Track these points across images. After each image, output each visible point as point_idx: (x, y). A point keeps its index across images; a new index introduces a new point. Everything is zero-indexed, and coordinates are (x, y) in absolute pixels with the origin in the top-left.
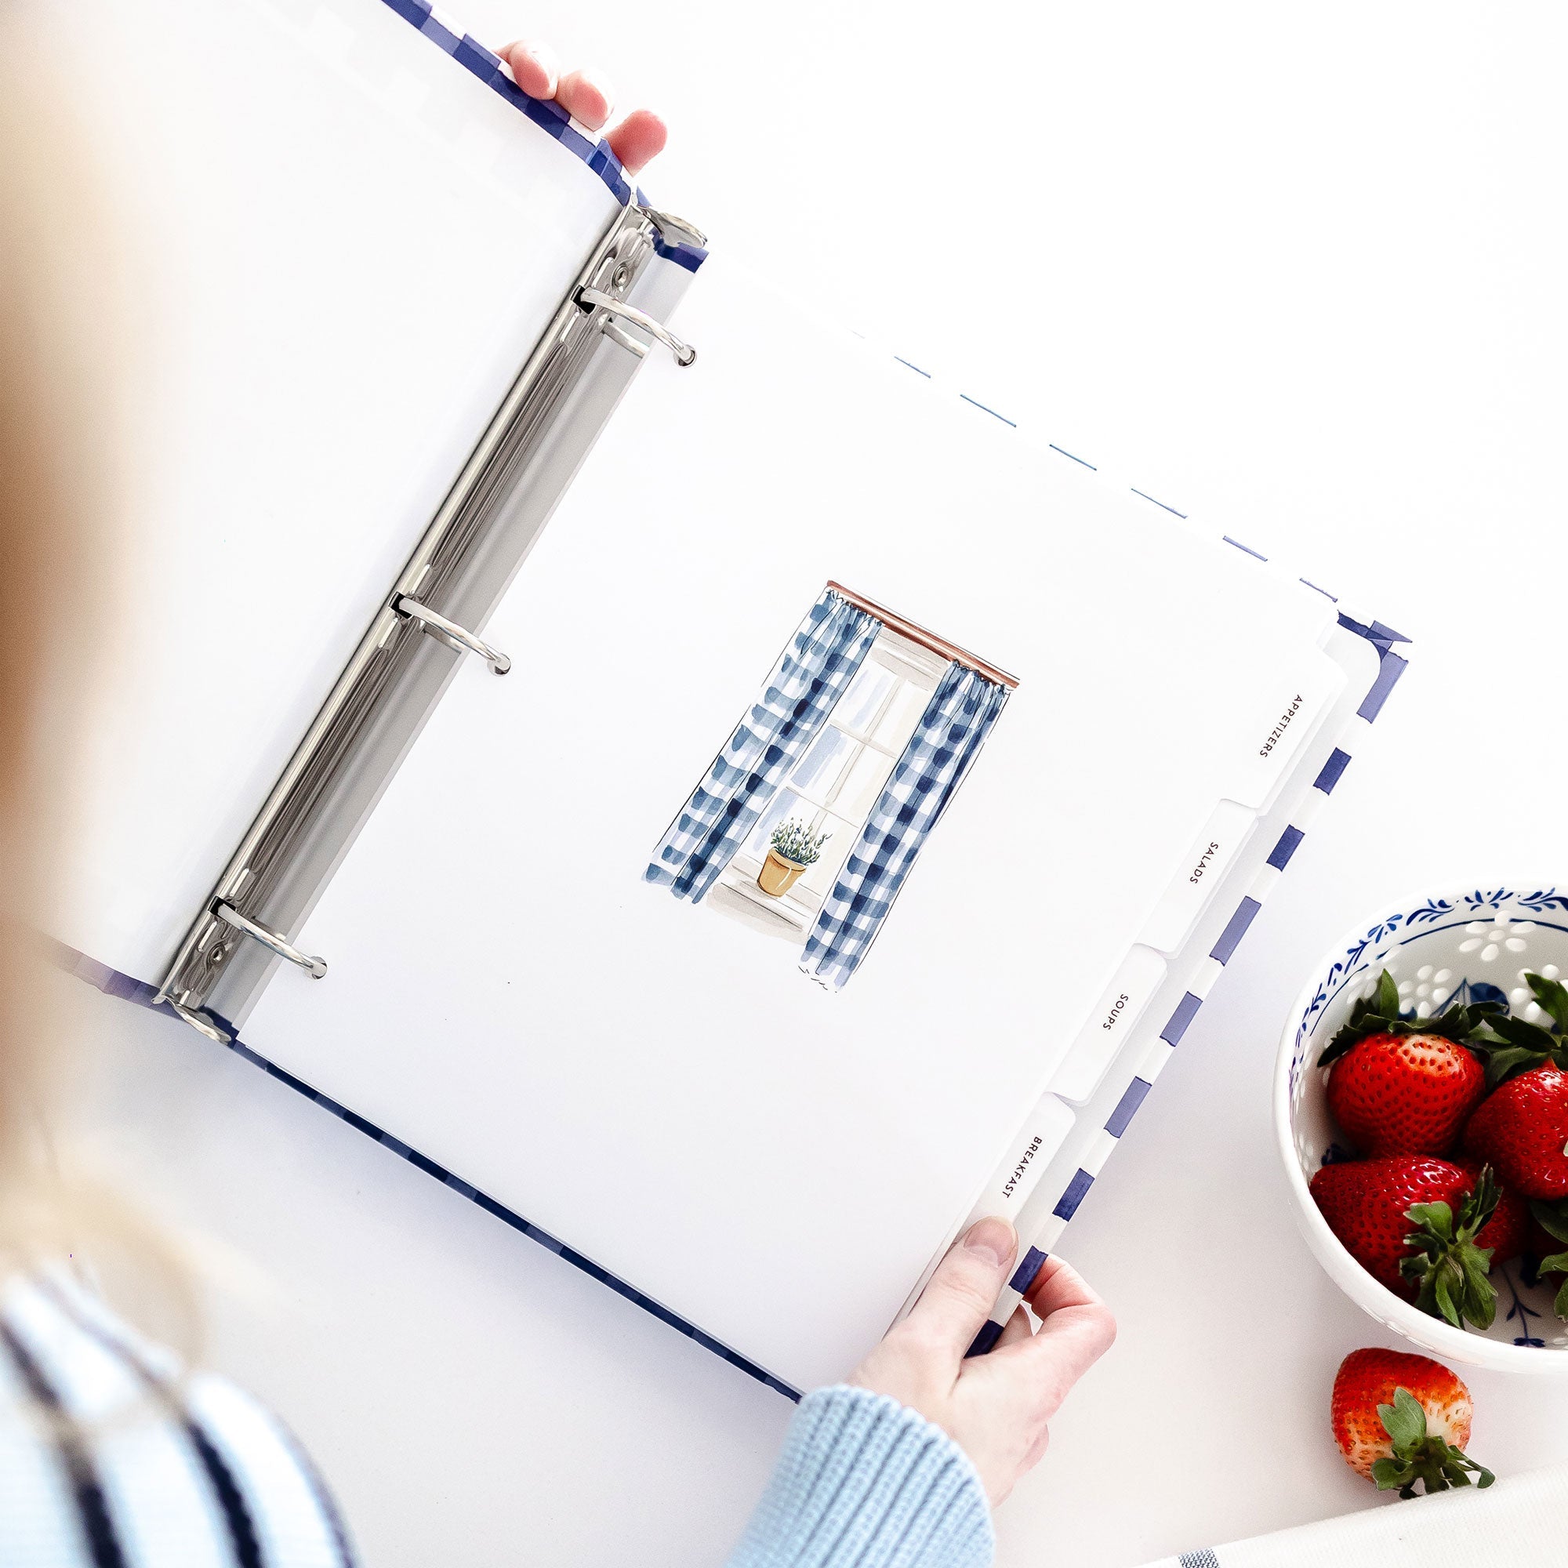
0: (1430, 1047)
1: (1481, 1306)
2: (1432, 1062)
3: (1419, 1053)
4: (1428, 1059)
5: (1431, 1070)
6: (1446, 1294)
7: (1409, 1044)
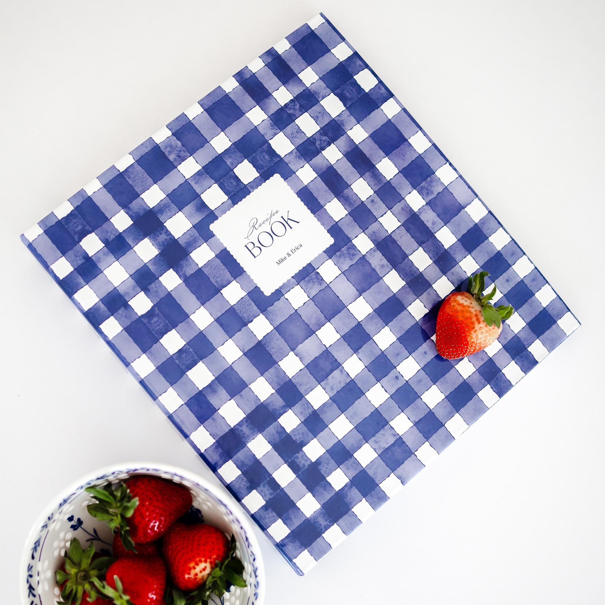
0: (201, 572)
1: (96, 511)
2: (194, 568)
3: (202, 565)
4: (196, 567)
5: (192, 565)
6: (107, 499)
7: (208, 565)
